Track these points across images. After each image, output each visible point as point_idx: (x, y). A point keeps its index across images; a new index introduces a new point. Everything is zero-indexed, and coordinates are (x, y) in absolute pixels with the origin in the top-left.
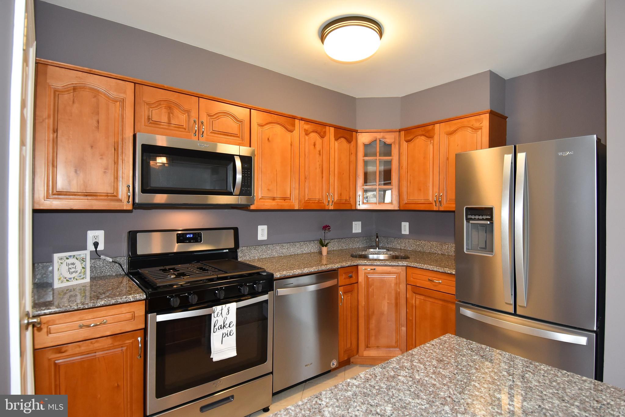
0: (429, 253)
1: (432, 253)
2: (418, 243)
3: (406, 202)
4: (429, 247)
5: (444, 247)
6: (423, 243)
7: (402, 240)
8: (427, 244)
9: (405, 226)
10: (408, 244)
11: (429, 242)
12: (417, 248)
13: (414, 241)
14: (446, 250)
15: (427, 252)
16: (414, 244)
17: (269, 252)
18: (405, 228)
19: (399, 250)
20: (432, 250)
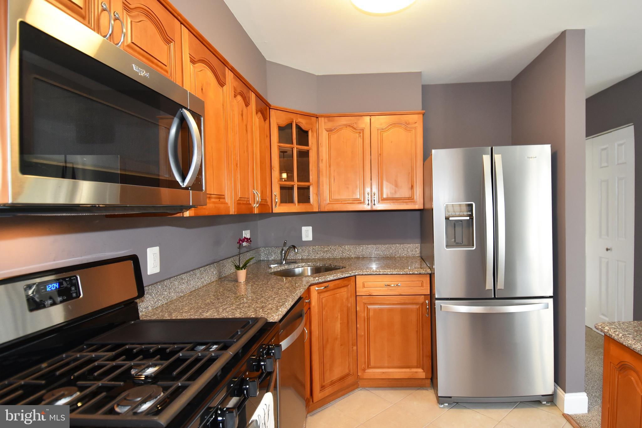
0: (341, 258)
1: (344, 258)
2: (326, 249)
3: (329, 202)
4: (340, 252)
5: (358, 249)
6: (332, 248)
7: (304, 248)
8: (338, 248)
9: (307, 231)
10: (312, 252)
11: (341, 247)
12: (325, 255)
13: (321, 247)
14: (360, 252)
15: (337, 258)
16: (320, 250)
17: (166, 293)
18: (307, 233)
19: (301, 260)
20: (344, 255)
